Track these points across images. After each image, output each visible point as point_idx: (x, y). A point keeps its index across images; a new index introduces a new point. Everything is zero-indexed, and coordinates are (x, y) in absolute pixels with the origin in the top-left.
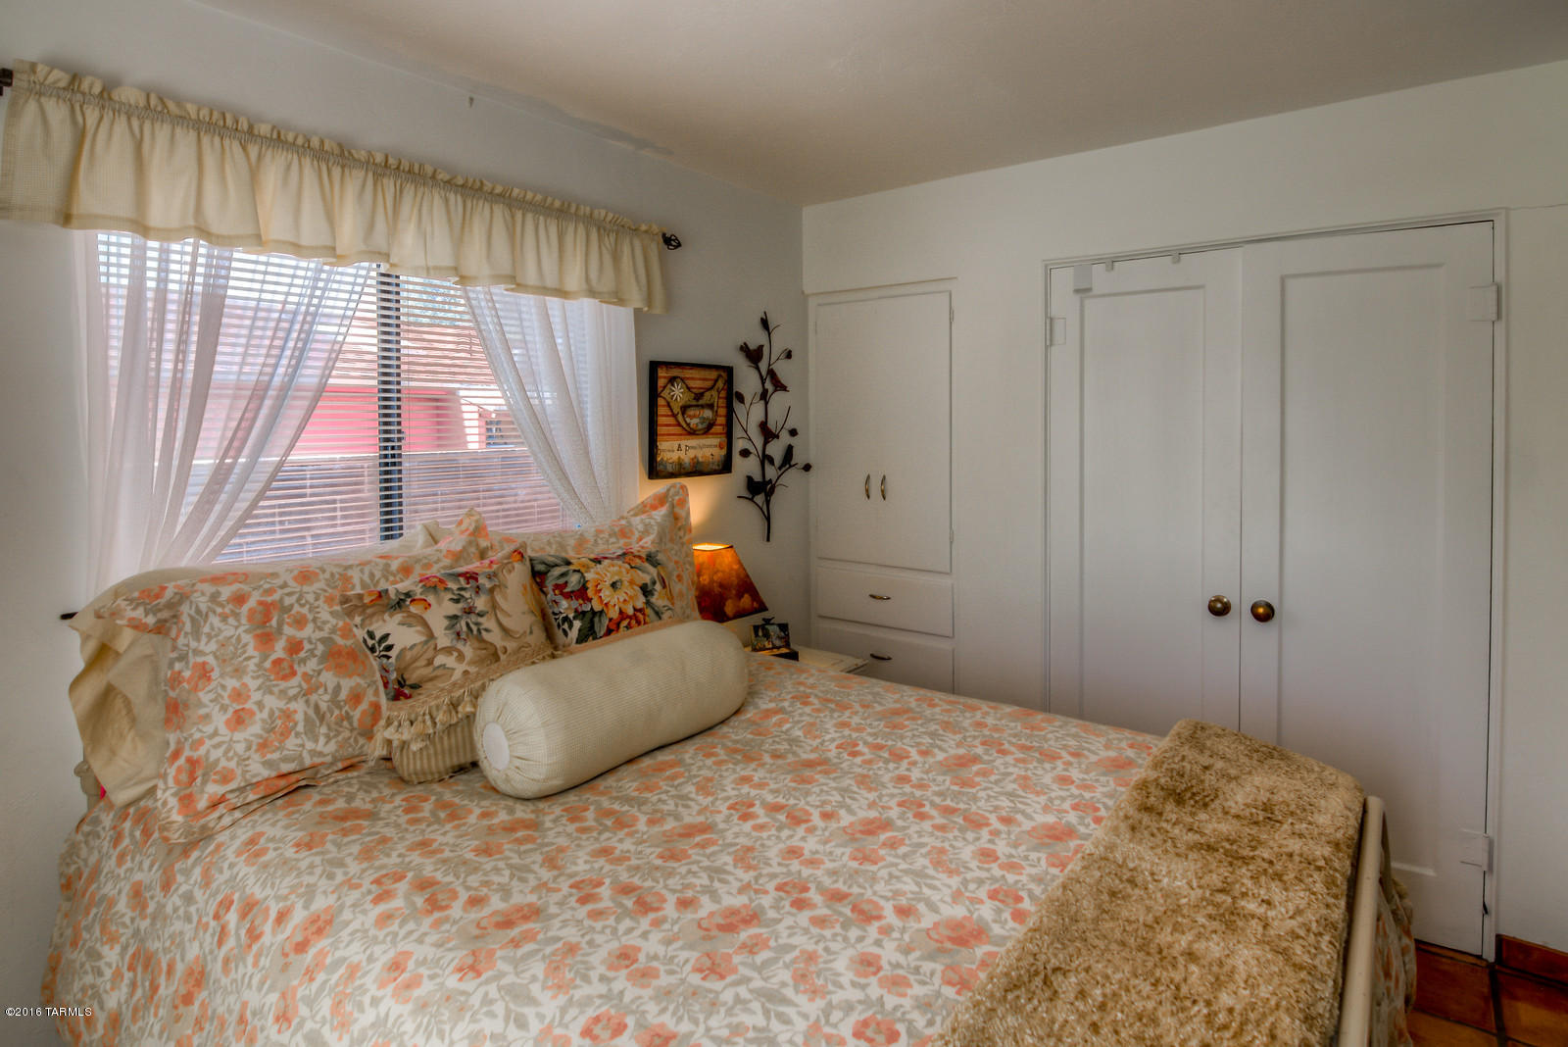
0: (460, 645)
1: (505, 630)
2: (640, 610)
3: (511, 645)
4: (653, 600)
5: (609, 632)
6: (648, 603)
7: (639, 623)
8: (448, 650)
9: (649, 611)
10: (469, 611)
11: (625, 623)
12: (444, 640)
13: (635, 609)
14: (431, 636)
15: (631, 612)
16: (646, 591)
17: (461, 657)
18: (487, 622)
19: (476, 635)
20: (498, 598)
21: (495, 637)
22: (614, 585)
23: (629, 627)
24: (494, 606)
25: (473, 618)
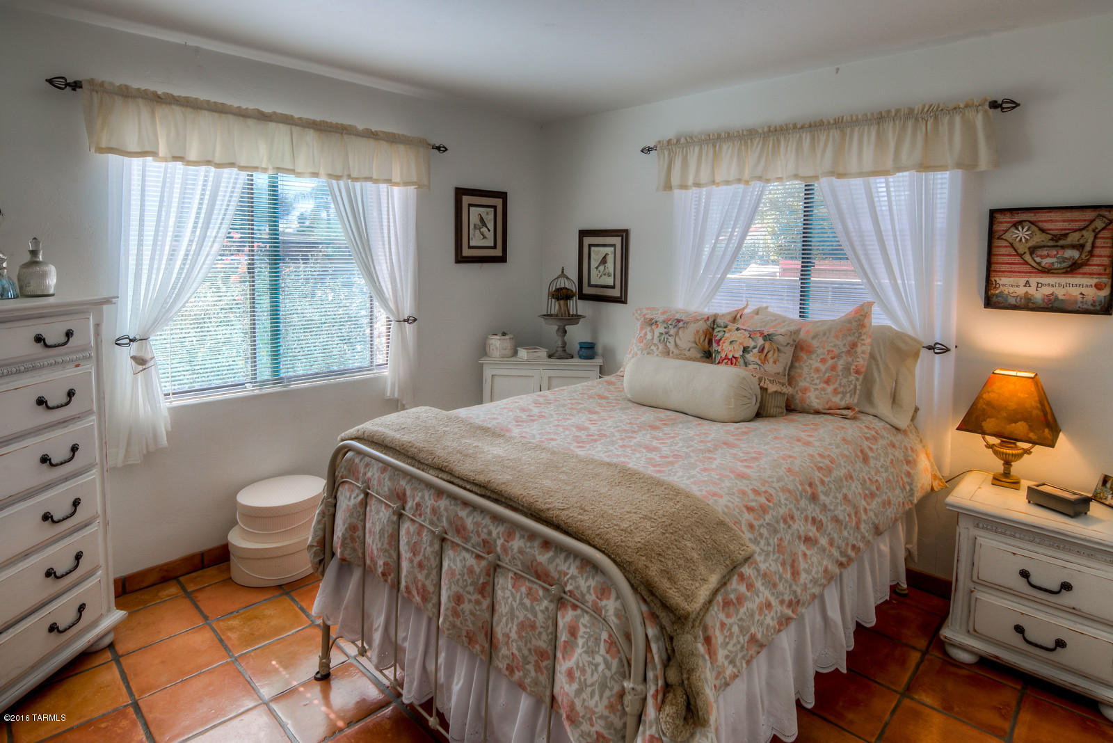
0: (659, 344)
1: (676, 345)
2: (735, 358)
3: (676, 351)
4: (747, 356)
5: (719, 363)
6: (742, 356)
7: (732, 364)
8: (655, 345)
9: (741, 360)
10: (667, 333)
11: (725, 361)
12: (656, 341)
13: (733, 357)
14: (653, 339)
15: (730, 357)
16: (746, 350)
17: (658, 349)
18: (671, 340)
19: (665, 342)
20: (680, 332)
21: (671, 346)
22: (731, 342)
23: (727, 363)
24: (677, 334)
25: (667, 336)
